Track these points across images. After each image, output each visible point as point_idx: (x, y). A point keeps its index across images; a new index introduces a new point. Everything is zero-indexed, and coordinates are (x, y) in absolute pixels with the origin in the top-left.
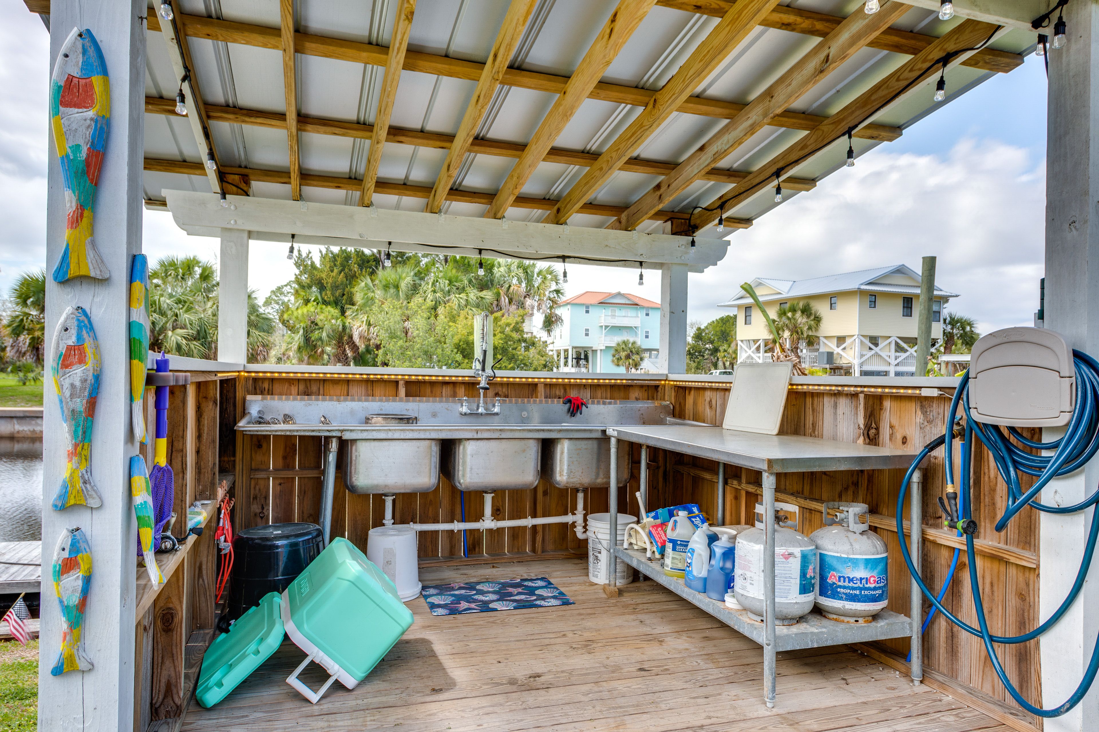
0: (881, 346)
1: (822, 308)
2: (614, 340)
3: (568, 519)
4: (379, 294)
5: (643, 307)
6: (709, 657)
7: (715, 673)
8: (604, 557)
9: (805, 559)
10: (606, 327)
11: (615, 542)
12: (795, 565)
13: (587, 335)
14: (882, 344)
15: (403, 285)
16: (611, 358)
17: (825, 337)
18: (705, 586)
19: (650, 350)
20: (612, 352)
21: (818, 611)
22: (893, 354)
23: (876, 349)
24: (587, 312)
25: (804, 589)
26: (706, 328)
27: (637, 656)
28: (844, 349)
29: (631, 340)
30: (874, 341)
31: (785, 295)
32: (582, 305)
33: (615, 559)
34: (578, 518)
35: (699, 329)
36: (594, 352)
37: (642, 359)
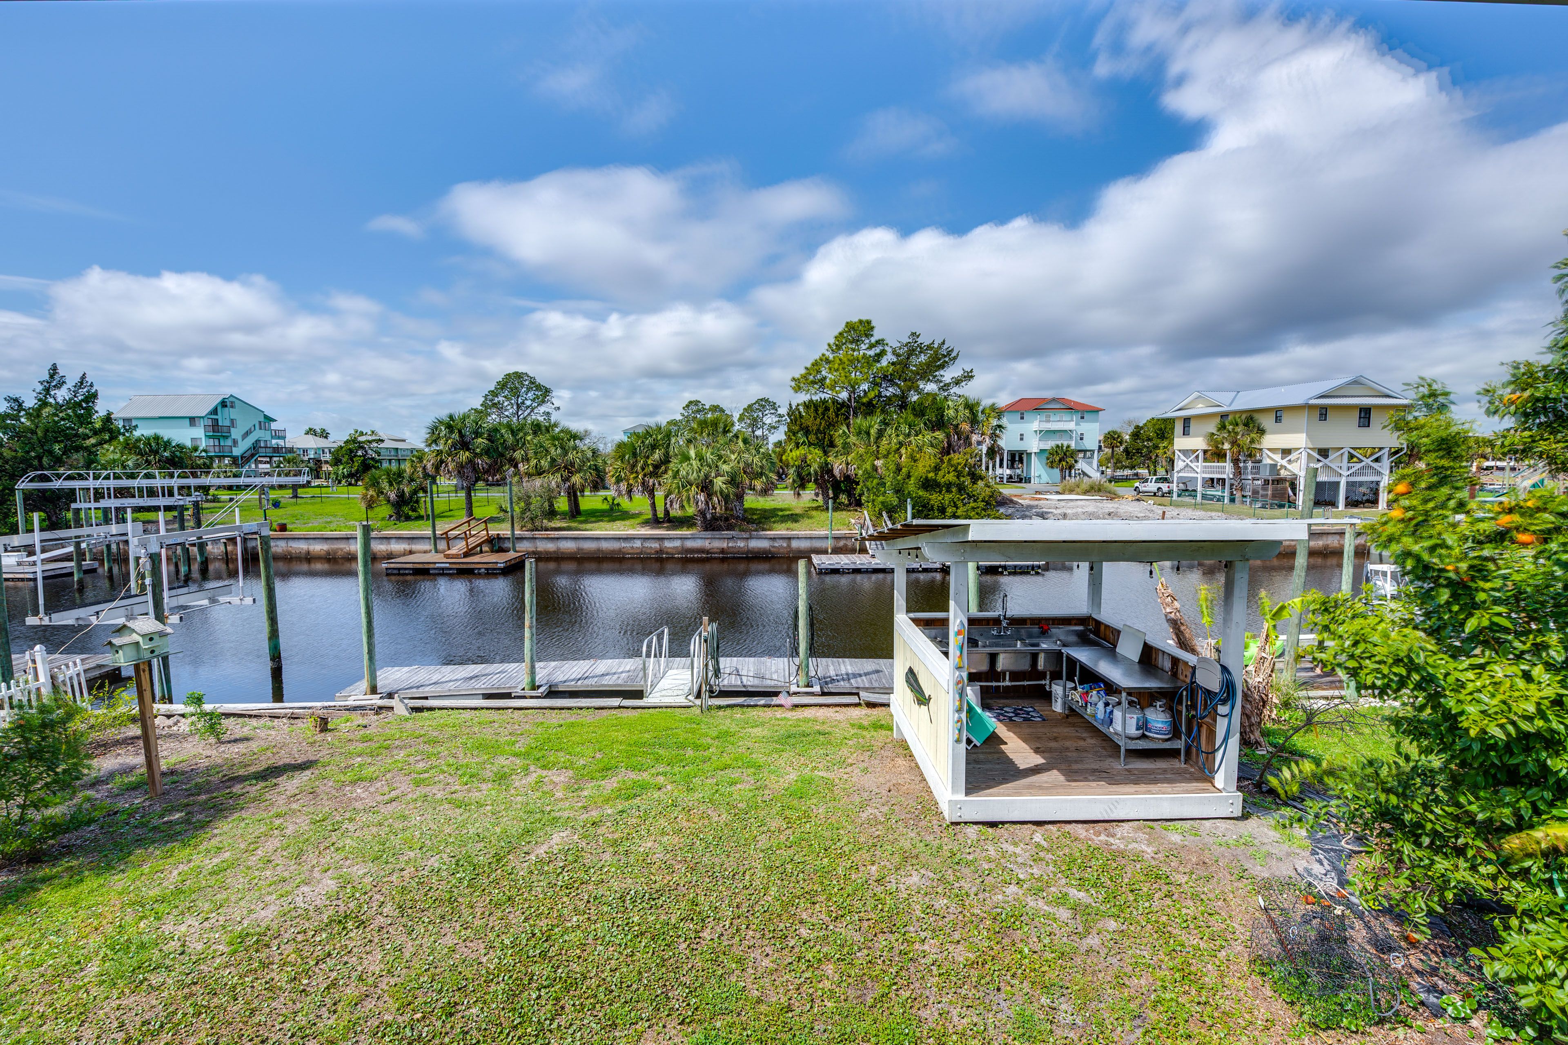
0: (1330, 458)
1: (1267, 422)
2: (1049, 445)
3: (1043, 682)
4: (853, 439)
5: (1077, 411)
6: (1104, 748)
7: (1105, 753)
8: (1059, 700)
9: (1138, 719)
10: (1041, 431)
11: (1065, 696)
12: (1134, 721)
13: (1022, 439)
14: (1332, 456)
15: (873, 432)
16: (1045, 461)
17: (1269, 449)
18: (1103, 722)
19: (1085, 451)
20: (1047, 455)
21: (1144, 736)
22: (1345, 464)
23: (1327, 461)
24: (1022, 418)
25: (1137, 729)
26: (1145, 425)
27: (1075, 745)
28: (1290, 460)
29: (1065, 443)
30: (1324, 453)
31: (1225, 409)
32: (1017, 411)
33: (1064, 703)
34: (1048, 682)
35: (1137, 427)
36: (1029, 455)
37: (1076, 461)
